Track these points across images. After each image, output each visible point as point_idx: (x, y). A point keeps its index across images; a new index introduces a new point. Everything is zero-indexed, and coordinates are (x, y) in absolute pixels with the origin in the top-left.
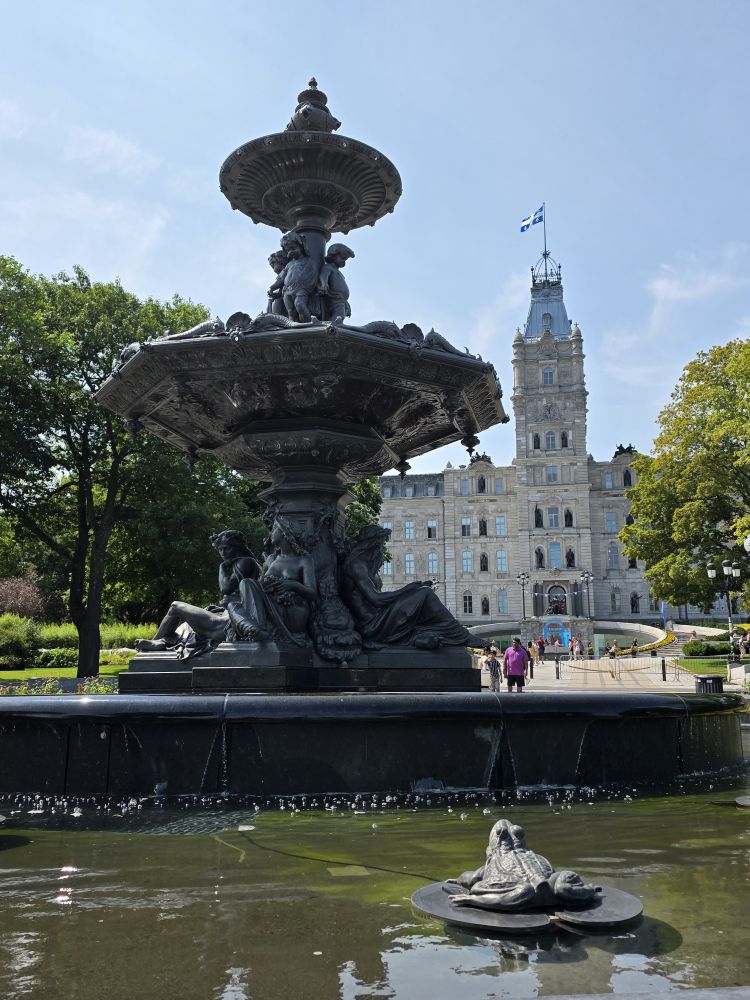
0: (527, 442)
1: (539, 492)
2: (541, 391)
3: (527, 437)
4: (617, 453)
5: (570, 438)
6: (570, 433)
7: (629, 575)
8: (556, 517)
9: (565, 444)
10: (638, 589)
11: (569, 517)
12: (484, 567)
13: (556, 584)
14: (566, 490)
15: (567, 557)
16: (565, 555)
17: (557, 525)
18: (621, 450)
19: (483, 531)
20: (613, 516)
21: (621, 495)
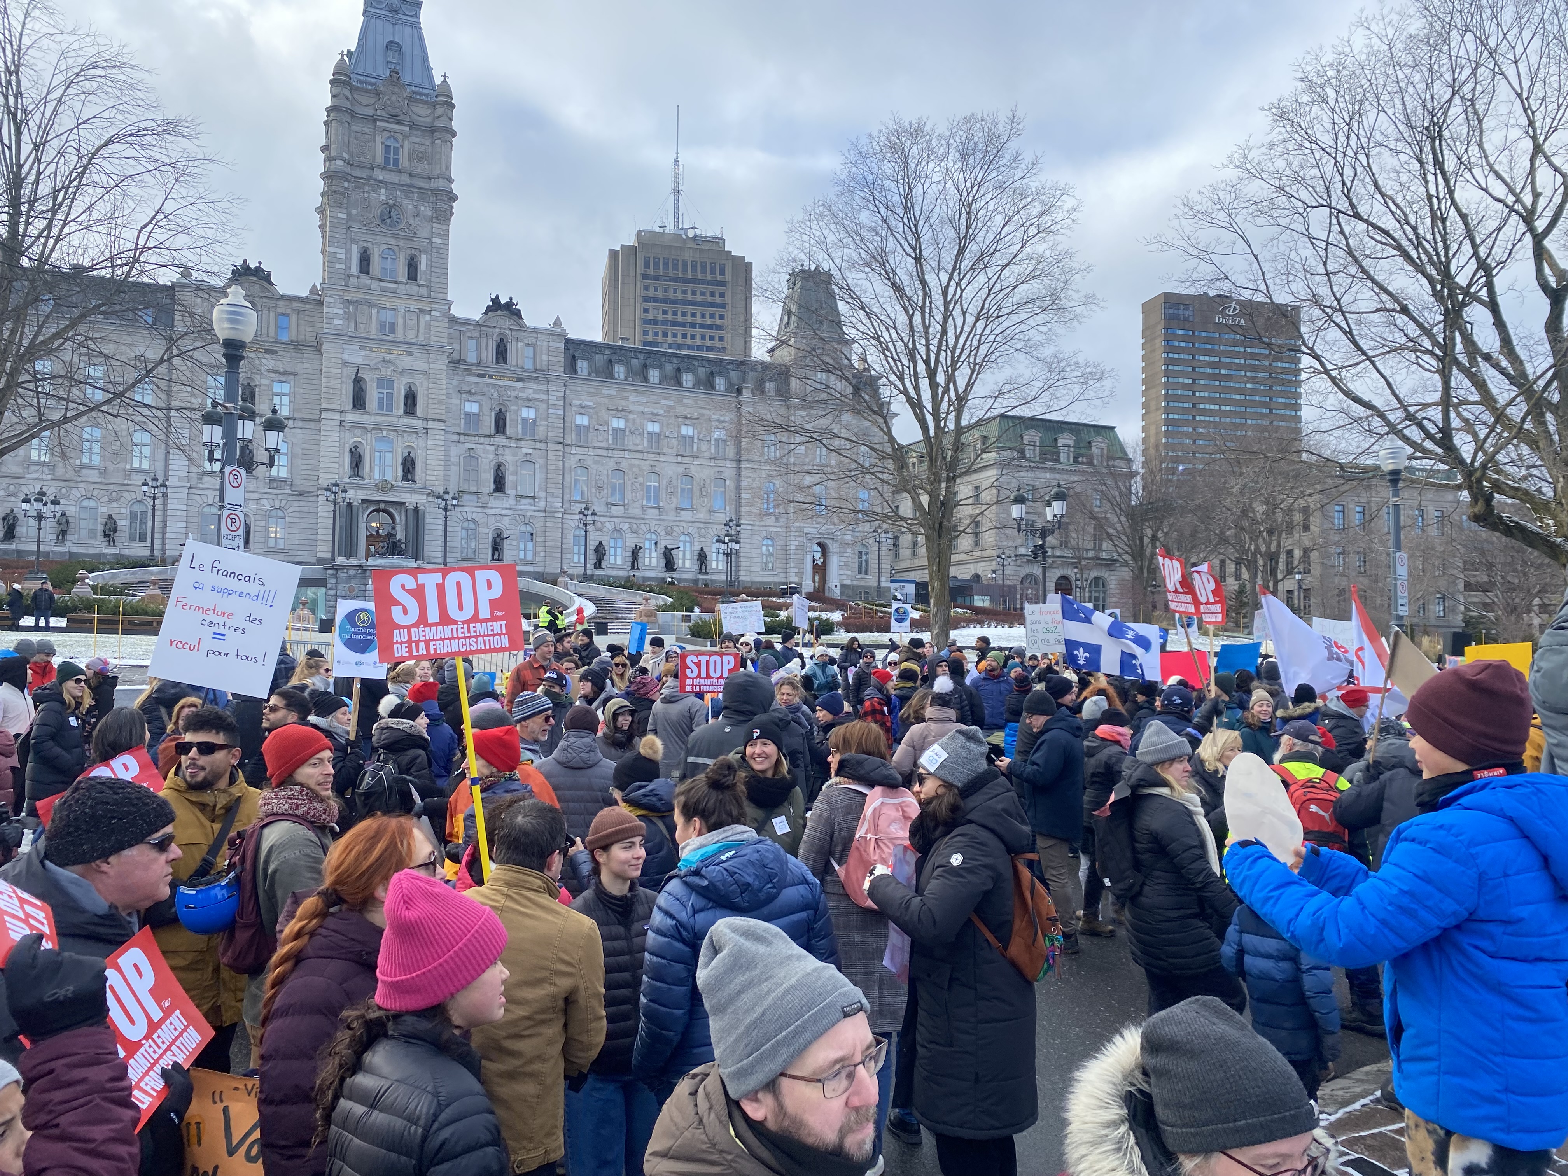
0: (348, 259)
1: (362, 348)
2: (379, 175)
3: (348, 252)
4: (489, 309)
5: (423, 266)
6: (423, 259)
7: (492, 503)
8: (390, 396)
9: (412, 276)
10: (505, 524)
11: (411, 399)
13: (382, 506)
14: (410, 354)
15: (404, 464)
16: (400, 460)
17: (390, 408)
18: (496, 305)
20: (474, 408)
21: (491, 377)
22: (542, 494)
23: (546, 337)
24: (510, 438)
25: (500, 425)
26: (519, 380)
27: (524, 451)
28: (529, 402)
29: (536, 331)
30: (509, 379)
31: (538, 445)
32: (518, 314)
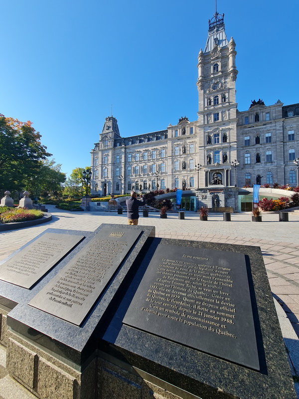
0: (204, 103)
1: (209, 127)
2: (212, 76)
4: (252, 105)
5: (227, 97)
6: (227, 95)
7: (256, 166)
8: (218, 139)
9: (224, 101)
10: (260, 173)
11: (225, 138)
12: (184, 168)
13: (217, 171)
14: (224, 124)
15: (223, 158)
17: (218, 142)
18: (254, 103)
19: (184, 152)
20: (248, 138)
21: (253, 127)
22: (275, 161)
23: (274, 108)
24: (262, 144)
25: (258, 141)
26: (264, 125)
27: (267, 147)
28: (268, 131)
29: (270, 107)
30: (261, 125)
31: (273, 144)
32: (263, 103)
